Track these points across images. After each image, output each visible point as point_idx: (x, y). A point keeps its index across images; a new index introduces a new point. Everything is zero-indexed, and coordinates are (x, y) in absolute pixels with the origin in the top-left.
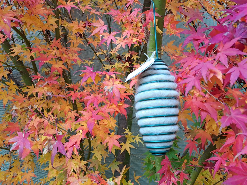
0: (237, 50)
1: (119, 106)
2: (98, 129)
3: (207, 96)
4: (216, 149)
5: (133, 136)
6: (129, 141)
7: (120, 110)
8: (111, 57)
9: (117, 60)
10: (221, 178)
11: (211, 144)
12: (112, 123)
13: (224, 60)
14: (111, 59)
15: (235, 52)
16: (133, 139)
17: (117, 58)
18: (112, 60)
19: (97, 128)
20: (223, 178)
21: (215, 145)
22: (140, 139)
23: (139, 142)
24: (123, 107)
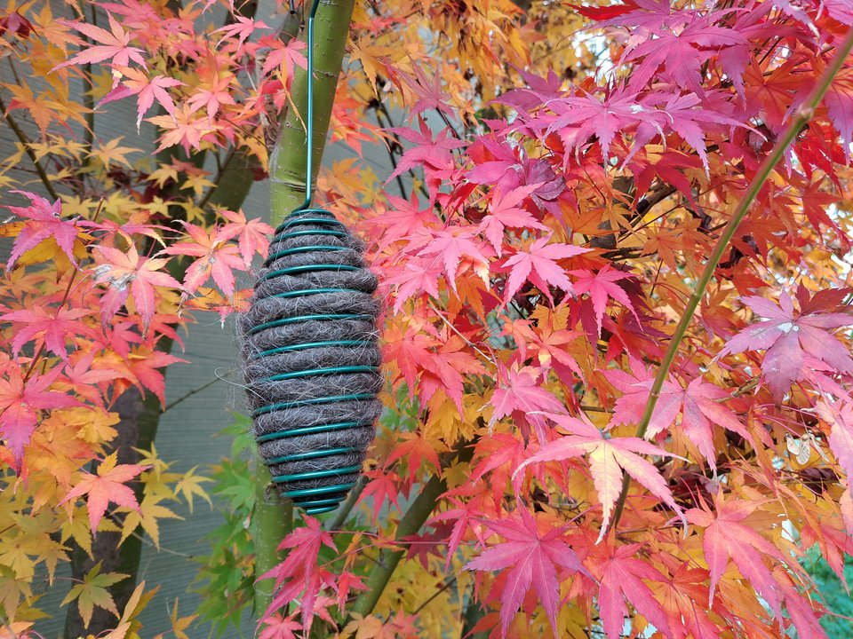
0: (529, 214)
1: (134, 360)
2: (46, 449)
3: (443, 334)
4: (445, 490)
5: (172, 477)
6: (155, 494)
7: (138, 376)
8: (84, 170)
9: (110, 183)
10: (439, 585)
11: (435, 478)
12: (101, 426)
13: (496, 238)
14: (81, 177)
15: (524, 219)
16: (172, 486)
17: (109, 175)
18: (86, 182)
19: (41, 447)
20: (445, 584)
21: (445, 480)
22: (200, 484)
23: (197, 498)
24: (150, 363)
